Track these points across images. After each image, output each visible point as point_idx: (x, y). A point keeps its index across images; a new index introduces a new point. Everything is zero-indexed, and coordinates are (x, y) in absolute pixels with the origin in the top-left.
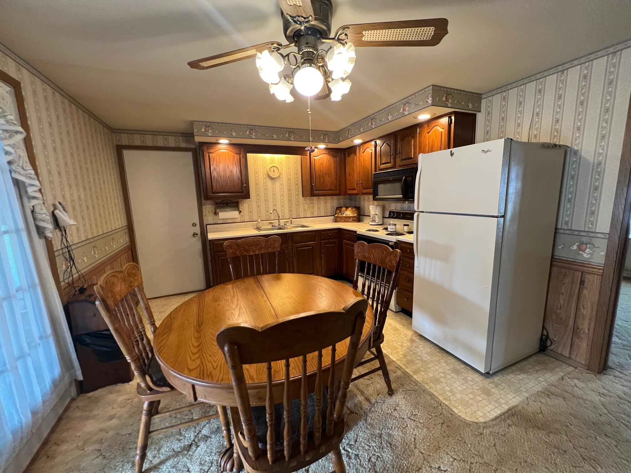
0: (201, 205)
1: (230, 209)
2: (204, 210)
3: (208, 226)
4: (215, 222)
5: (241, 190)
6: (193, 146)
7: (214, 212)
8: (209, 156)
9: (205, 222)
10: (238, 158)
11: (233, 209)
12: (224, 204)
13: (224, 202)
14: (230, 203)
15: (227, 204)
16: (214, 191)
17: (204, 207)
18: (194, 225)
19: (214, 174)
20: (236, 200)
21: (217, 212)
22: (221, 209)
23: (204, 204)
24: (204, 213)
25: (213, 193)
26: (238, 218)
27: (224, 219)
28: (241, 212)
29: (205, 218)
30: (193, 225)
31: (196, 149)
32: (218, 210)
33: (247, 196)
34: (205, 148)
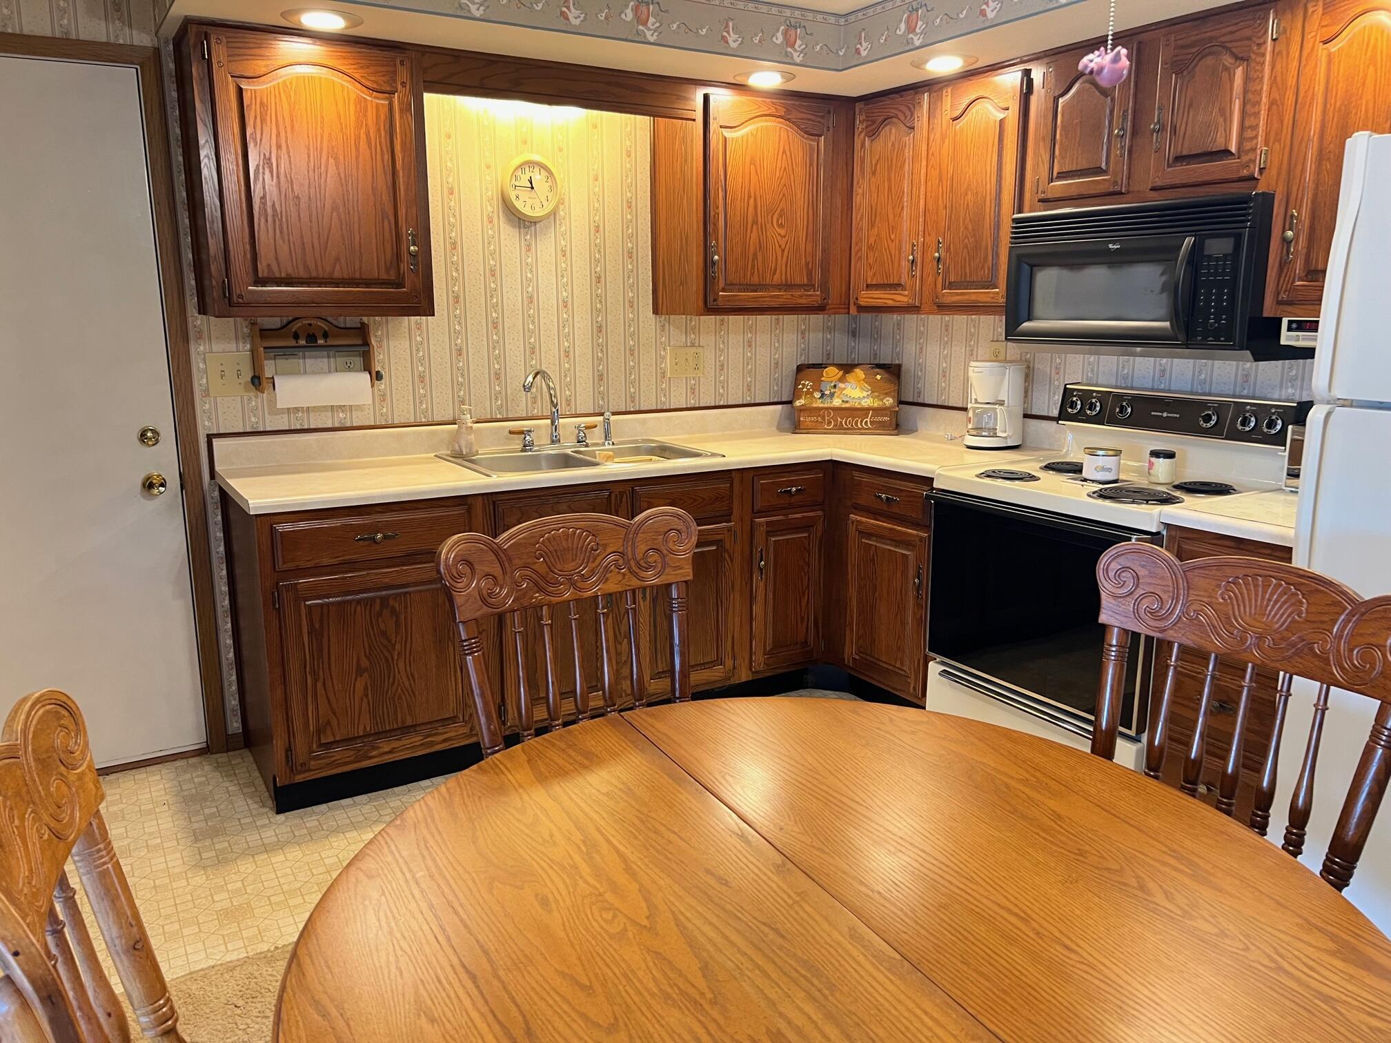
0: (186, 340)
1: (323, 363)
2: (197, 364)
3: (216, 442)
4: (252, 423)
5: (392, 276)
6: (142, 39)
7: (247, 375)
8: (240, 91)
9: (204, 426)
10: (384, 112)
11: (341, 361)
12: (296, 336)
13: (296, 326)
14: (325, 336)
15: (311, 338)
16: (263, 271)
17: (197, 350)
18: (147, 437)
19: (265, 186)
20: (352, 321)
21: (268, 374)
22: (292, 363)
23: (200, 336)
24: (199, 382)
25: (259, 281)
26: (359, 408)
27: (297, 410)
28: (379, 376)
29: (202, 407)
30: (143, 435)
31: (157, 51)
32: (269, 368)
33: (421, 303)
34: (219, 53)
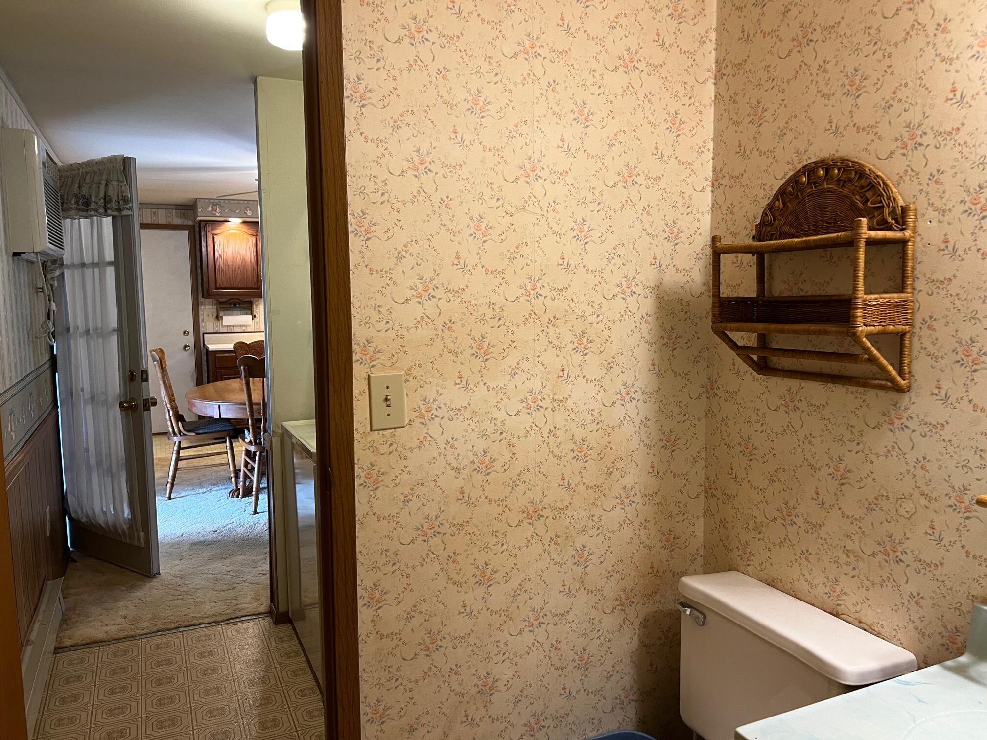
0: (198, 305)
1: (239, 312)
2: (201, 312)
3: (205, 335)
4: (216, 329)
5: (256, 286)
6: (190, 223)
7: (215, 315)
8: (214, 238)
9: (202, 330)
10: (254, 241)
11: (244, 312)
12: (230, 304)
13: (230, 301)
14: (239, 304)
15: (235, 305)
16: (218, 286)
17: (201, 308)
18: (186, 333)
19: (220, 263)
20: (248, 300)
21: (221, 315)
22: (226, 312)
23: (202, 304)
24: (201, 317)
25: (217, 288)
26: (249, 326)
27: (230, 326)
28: (255, 316)
29: (202, 324)
30: (184, 333)
31: (194, 226)
34: (209, 228)
